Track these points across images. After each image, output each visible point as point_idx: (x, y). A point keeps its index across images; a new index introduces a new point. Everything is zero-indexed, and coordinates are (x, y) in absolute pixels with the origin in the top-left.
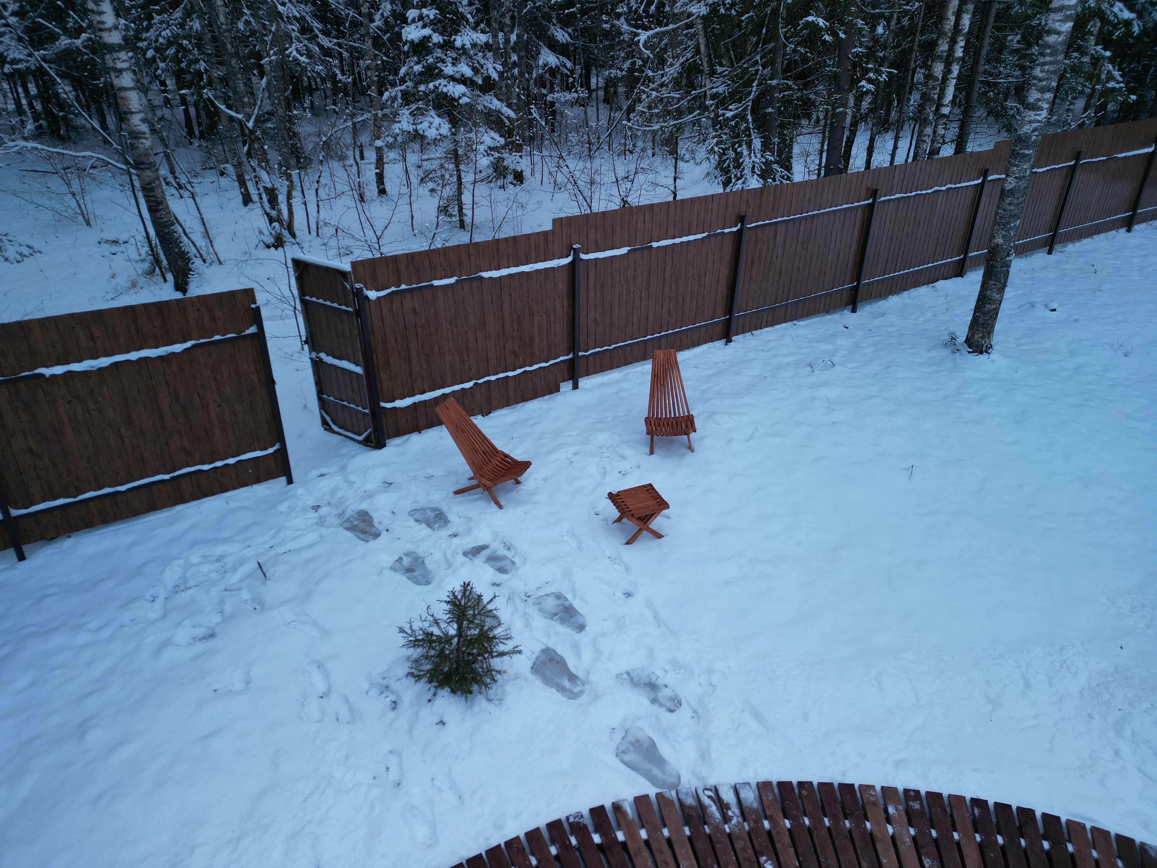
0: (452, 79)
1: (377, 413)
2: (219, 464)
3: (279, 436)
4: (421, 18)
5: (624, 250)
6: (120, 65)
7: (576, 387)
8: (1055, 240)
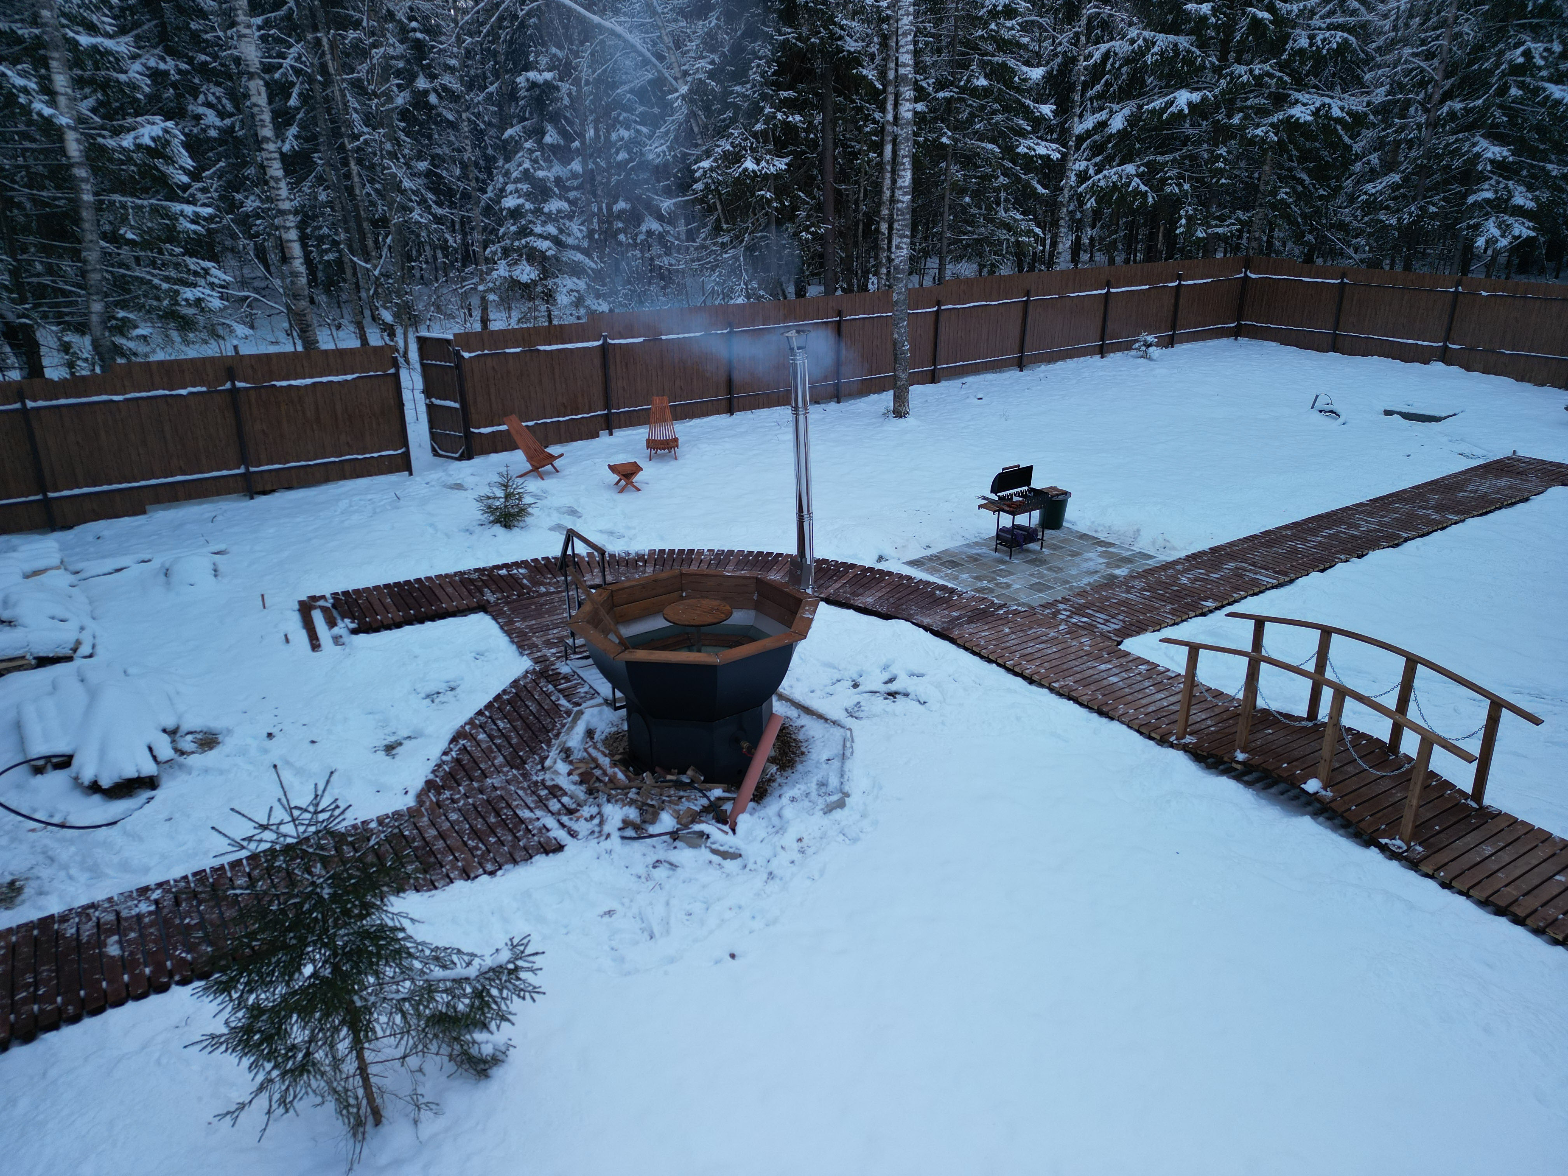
0: (540, 236)
1: (468, 436)
2: (368, 456)
3: (405, 443)
4: (517, 191)
5: (641, 340)
6: (288, 224)
7: (611, 434)
8: (1025, 361)
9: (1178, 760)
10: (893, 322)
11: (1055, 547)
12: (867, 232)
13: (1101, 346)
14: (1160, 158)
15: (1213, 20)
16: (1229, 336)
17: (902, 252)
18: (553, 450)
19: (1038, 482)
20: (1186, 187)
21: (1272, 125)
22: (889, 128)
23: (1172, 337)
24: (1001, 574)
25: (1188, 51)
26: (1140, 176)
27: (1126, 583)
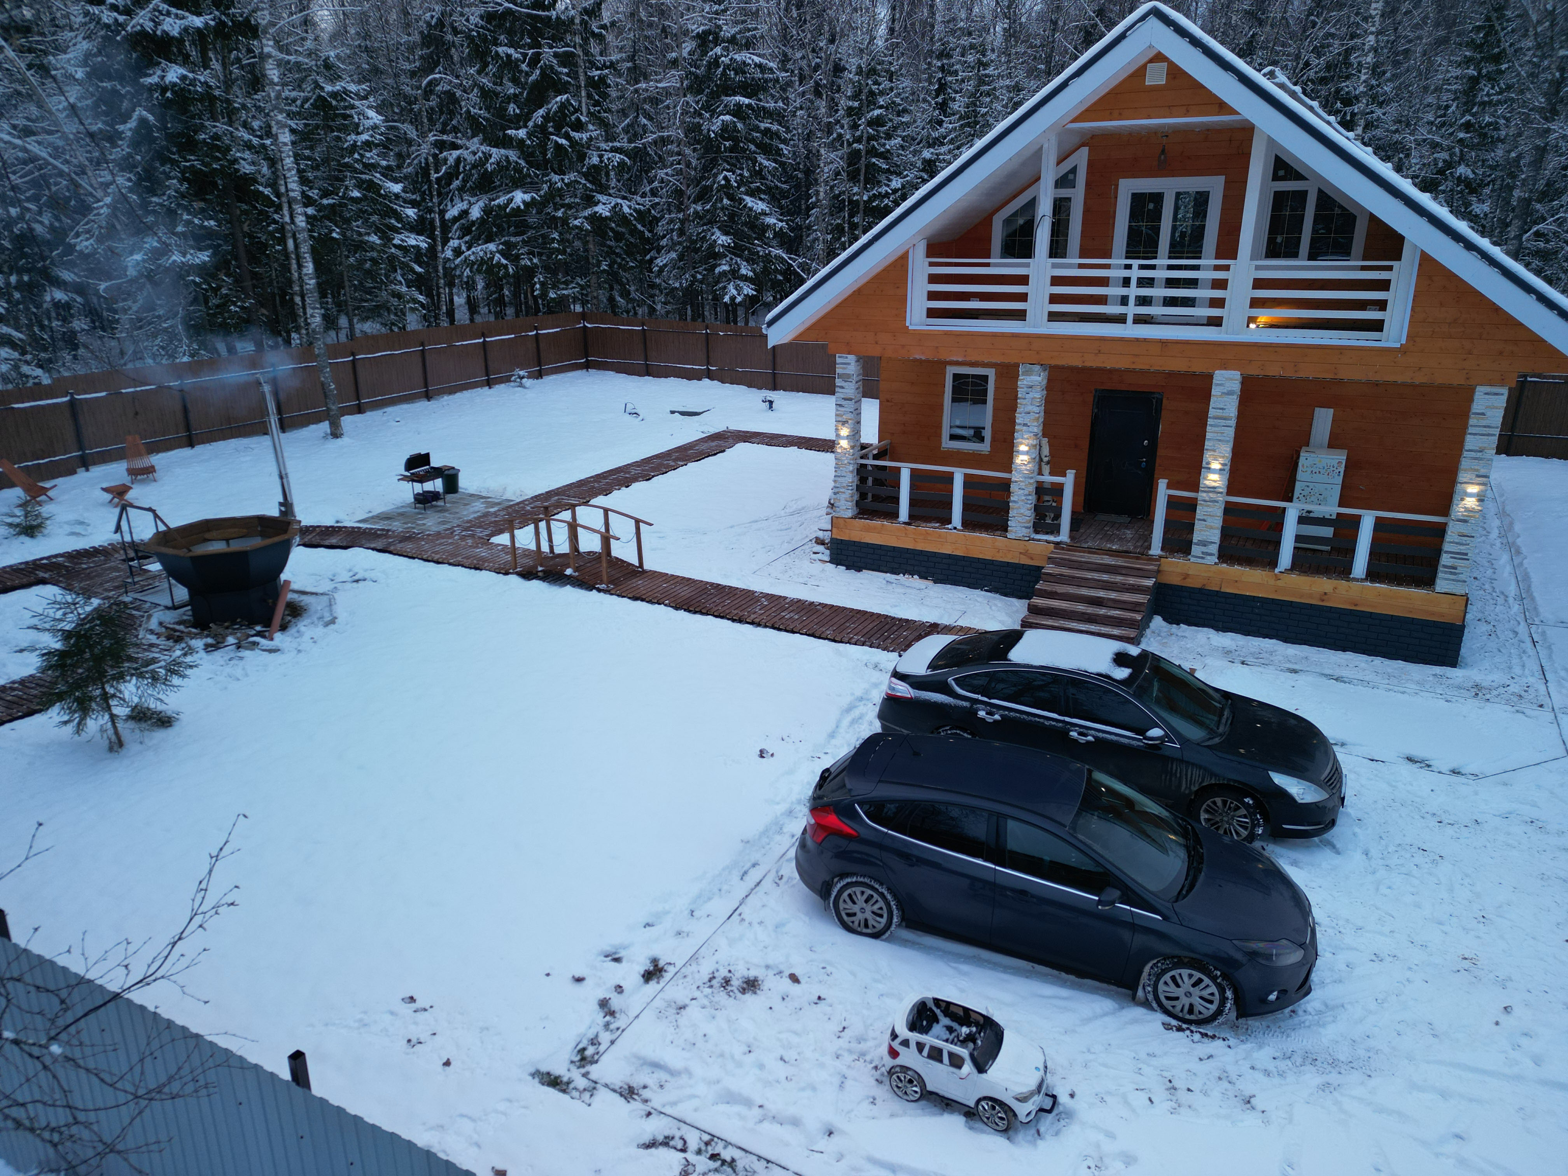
5: (104, 394)
7: (88, 470)
8: (430, 394)
9: (514, 579)
10: (318, 370)
11: (454, 503)
12: (283, 302)
13: (488, 380)
14: (513, 239)
15: (529, 142)
16: (582, 369)
17: (316, 320)
18: (47, 485)
19: (435, 462)
20: (535, 261)
21: (585, 218)
22: (288, 227)
23: (540, 371)
24: (419, 519)
25: (517, 163)
26: (501, 252)
27: (495, 514)
